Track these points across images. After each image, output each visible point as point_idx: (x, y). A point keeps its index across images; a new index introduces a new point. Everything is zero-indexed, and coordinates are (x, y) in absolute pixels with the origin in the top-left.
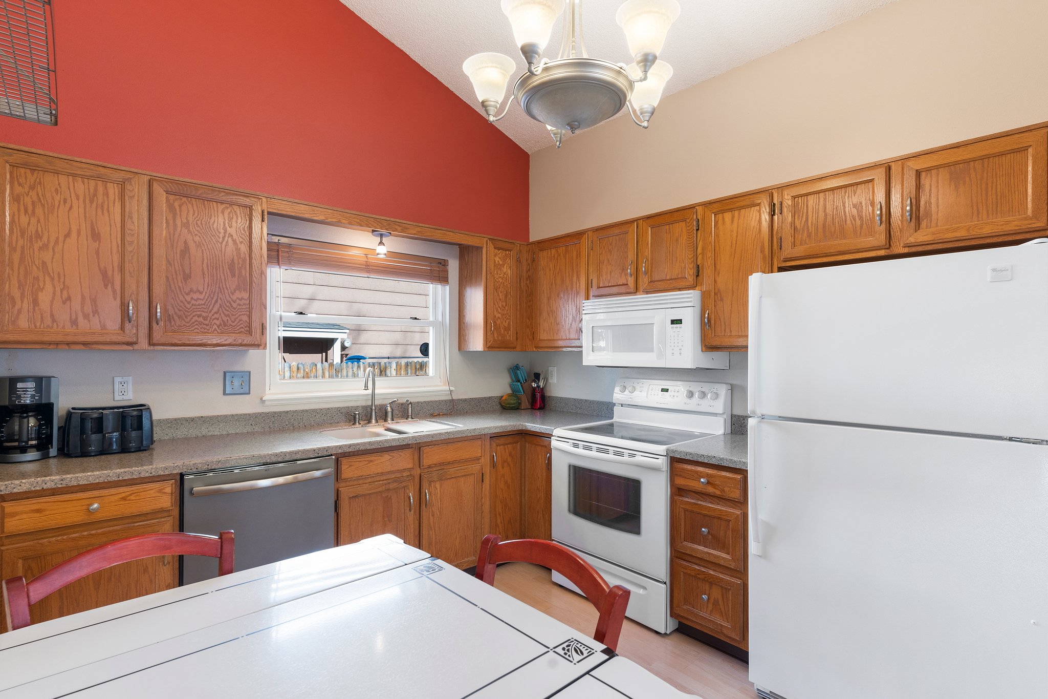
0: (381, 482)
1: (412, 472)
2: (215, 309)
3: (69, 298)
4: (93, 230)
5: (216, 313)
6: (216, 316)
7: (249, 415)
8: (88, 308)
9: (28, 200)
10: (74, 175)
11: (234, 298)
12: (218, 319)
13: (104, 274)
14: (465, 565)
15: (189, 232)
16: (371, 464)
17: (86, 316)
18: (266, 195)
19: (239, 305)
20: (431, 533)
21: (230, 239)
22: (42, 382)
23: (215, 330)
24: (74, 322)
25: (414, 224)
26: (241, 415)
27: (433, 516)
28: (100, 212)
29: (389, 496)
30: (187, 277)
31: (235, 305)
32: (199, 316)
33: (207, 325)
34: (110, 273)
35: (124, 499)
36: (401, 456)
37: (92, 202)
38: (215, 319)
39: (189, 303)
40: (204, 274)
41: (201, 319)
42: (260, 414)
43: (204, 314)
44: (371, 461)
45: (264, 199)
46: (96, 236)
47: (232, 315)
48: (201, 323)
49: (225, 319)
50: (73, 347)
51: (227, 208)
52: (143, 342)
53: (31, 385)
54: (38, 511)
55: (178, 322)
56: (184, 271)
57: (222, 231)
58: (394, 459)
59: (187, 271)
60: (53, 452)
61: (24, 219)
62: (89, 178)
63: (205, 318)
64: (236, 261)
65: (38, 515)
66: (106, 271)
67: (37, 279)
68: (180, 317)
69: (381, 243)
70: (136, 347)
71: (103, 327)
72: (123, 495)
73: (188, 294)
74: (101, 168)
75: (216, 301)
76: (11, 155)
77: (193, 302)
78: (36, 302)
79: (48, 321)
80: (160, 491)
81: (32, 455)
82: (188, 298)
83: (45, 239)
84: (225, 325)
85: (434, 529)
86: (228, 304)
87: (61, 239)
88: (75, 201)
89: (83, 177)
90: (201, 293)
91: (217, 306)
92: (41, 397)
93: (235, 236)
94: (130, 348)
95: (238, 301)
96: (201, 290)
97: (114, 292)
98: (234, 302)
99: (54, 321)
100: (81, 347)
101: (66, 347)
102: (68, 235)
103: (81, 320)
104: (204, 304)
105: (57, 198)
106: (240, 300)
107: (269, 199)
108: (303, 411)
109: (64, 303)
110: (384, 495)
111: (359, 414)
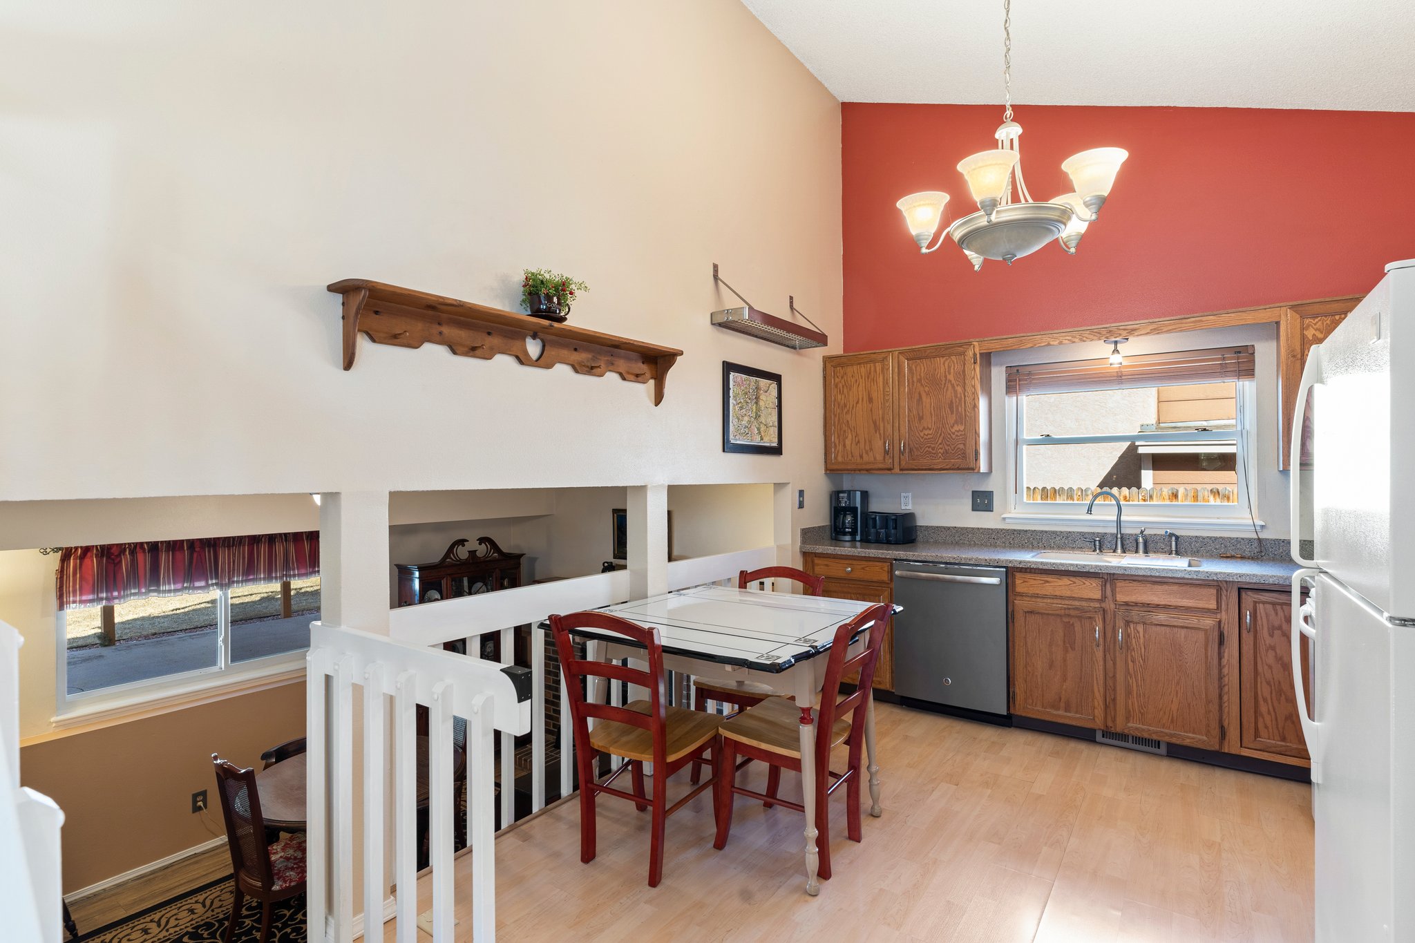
0: (1060, 606)
1: (1103, 605)
2: (940, 441)
3: (859, 442)
4: (869, 396)
5: (941, 444)
6: (940, 446)
7: (992, 529)
8: (867, 448)
9: (841, 385)
10: (860, 364)
11: (953, 431)
12: (942, 449)
13: (875, 423)
14: (1188, 740)
15: (922, 385)
16: (1047, 584)
17: (867, 453)
18: (977, 340)
19: (957, 436)
20: (1131, 681)
21: (950, 385)
22: (865, 495)
23: (940, 457)
24: (861, 457)
25: (1147, 321)
26: (985, 529)
27: (1133, 662)
28: (872, 384)
29: (1071, 623)
30: (921, 418)
31: (954, 436)
32: (929, 447)
33: (934, 454)
34: (878, 423)
35: (863, 568)
36: (1084, 584)
37: (868, 378)
38: (940, 448)
39: (922, 438)
40: (931, 414)
41: (930, 449)
42: (1002, 530)
43: (933, 446)
44: (1048, 582)
45: (976, 344)
46: (870, 400)
47: (953, 445)
48: (930, 452)
49: (947, 448)
50: (862, 472)
51: (947, 359)
52: (897, 470)
53: (846, 495)
54: (827, 565)
55: (916, 453)
56: (919, 414)
57: (944, 379)
58: (1075, 585)
59: (921, 414)
60: (858, 538)
61: (839, 397)
62: (867, 363)
63: (933, 449)
64: (954, 401)
65: (826, 568)
66: (876, 422)
67: (845, 431)
68: (917, 449)
69: (1116, 351)
70: (893, 471)
71: (875, 458)
72: (863, 566)
73: (921, 432)
74: (872, 355)
75: (941, 435)
76: (833, 361)
77: (925, 437)
78: (844, 446)
79: (850, 457)
80: (882, 568)
81: (848, 538)
82: (922, 434)
83: (848, 407)
84: (947, 453)
85: (1135, 678)
86: (949, 436)
87: (855, 405)
88: (861, 380)
89: (864, 363)
90: (930, 429)
91: (941, 439)
92: (850, 503)
93: (953, 381)
94: (889, 472)
95: (956, 433)
96: (930, 427)
97: (880, 434)
98: (954, 434)
99: (852, 456)
100: (865, 472)
101: (858, 472)
102: (857, 402)
103: (864, 455)
104: (932, 438)
105: (853, 380)
106: (958, 431)
107: (980, 343)
108: (1042, 531)
109: (857, 445)
110: (1066, 620)
111: (1099, 541)
